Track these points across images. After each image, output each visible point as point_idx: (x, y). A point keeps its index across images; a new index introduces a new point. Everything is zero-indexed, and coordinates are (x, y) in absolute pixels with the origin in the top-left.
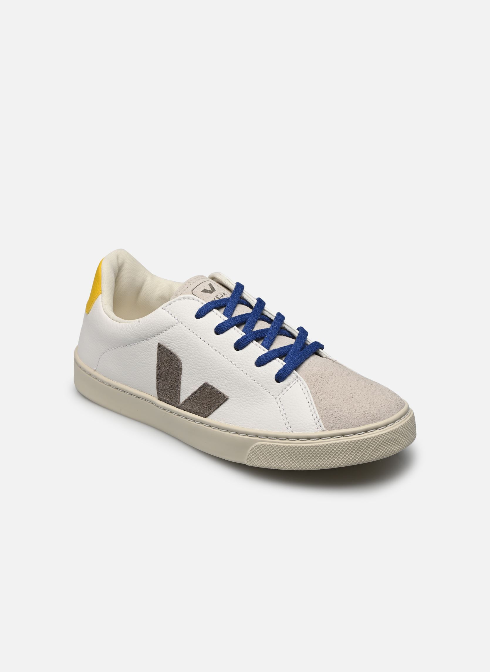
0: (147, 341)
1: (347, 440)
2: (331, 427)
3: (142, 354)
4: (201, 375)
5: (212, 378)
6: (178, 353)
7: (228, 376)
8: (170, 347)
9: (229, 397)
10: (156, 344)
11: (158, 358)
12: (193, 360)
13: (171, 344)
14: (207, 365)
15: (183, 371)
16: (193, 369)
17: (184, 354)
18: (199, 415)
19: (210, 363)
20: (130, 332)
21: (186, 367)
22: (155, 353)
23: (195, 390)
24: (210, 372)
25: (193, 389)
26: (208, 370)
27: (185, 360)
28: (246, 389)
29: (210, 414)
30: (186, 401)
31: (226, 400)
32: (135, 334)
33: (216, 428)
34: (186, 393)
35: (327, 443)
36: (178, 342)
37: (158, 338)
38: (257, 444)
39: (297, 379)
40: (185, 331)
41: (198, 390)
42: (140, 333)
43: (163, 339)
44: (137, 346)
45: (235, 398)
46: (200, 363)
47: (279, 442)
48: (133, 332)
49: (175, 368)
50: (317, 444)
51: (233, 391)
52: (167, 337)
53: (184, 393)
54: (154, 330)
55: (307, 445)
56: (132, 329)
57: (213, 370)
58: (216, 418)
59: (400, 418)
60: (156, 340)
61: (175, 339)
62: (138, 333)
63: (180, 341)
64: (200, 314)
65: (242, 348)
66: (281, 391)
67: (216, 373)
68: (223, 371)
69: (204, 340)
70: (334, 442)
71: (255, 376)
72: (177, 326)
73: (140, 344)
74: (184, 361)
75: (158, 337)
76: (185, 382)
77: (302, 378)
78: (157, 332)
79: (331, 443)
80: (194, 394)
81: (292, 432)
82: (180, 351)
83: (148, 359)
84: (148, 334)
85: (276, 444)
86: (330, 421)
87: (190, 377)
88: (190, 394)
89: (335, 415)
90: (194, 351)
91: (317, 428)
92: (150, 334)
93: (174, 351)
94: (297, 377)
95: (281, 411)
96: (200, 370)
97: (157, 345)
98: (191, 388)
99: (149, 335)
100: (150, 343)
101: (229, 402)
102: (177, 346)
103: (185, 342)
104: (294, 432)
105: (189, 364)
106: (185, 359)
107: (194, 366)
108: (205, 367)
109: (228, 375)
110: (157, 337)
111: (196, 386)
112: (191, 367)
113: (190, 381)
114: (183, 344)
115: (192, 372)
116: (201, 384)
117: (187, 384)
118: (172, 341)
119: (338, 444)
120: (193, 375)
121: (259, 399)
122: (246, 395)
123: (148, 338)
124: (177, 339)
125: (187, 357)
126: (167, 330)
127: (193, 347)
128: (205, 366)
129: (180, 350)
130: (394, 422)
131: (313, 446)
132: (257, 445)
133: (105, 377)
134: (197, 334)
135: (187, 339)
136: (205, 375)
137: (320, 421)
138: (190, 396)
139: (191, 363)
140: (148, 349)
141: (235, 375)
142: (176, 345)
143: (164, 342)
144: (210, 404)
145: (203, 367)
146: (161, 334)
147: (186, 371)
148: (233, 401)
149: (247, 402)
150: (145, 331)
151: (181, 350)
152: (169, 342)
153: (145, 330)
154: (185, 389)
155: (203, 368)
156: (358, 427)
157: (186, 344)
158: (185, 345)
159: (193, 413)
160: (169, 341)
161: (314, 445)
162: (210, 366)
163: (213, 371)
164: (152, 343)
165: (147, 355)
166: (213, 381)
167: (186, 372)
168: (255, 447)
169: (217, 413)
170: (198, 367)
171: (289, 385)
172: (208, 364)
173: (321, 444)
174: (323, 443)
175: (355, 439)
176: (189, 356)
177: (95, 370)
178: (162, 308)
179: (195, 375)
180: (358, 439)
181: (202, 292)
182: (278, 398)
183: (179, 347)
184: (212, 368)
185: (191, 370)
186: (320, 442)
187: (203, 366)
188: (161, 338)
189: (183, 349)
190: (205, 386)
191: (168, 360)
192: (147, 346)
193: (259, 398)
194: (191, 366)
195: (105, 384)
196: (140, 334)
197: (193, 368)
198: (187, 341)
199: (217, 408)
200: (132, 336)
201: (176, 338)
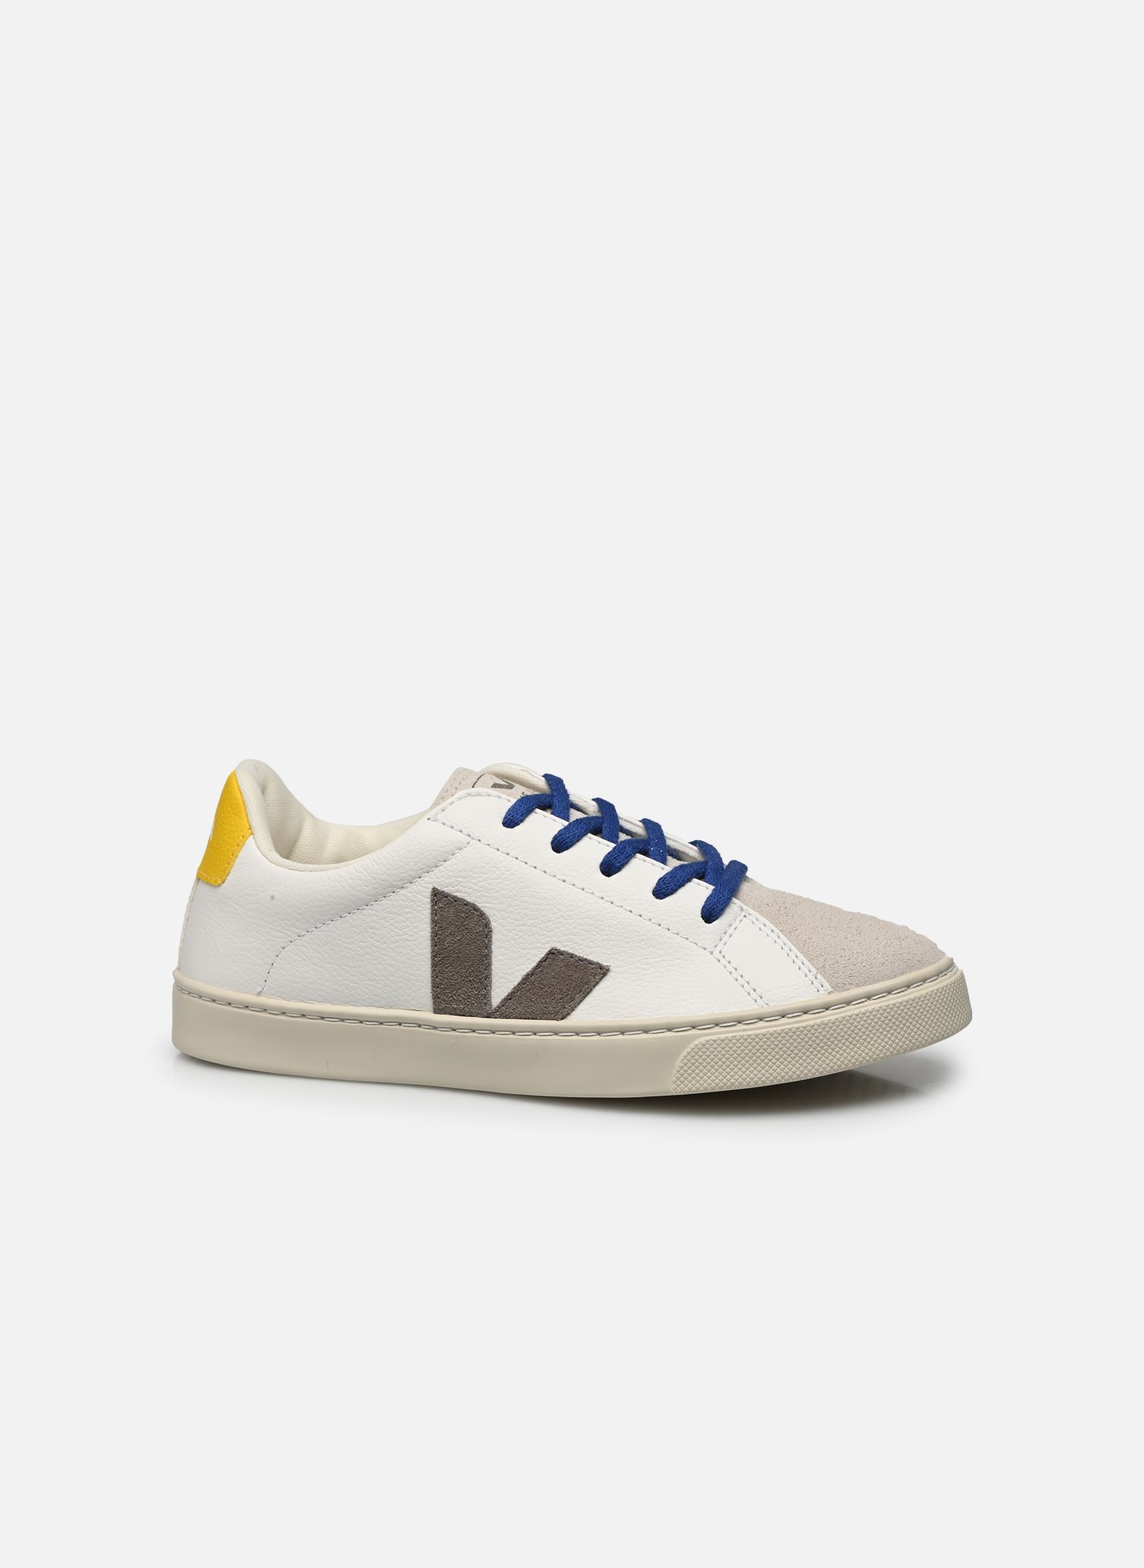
0: (403, 891)
1: (880, 1005)
2: (841, 985)
3: (392, 921)
4: (539, 936)
5: (565, 936)
6: (480, 901)
7: (601, 925)
8: (459, 892)
9: (610, 968)
10: (426, 892)
11: (434, 921)
12: (516, 910)
13: (462, 886)
14: (550, 912)
15: (495, 937)
16: (518, 929)
17: (493, 901)
18: (547, 1019)
19: (558, 907)
20: (360, 880)
21: (501, 928)
22: (425, 912)
23: (530, 969)
24: (560, 925)
25: (523, 970)
26: (555, 923)
27: (497, 912)
28: (646, 944)
29: (573, 1010)
30: (509, 998)
31: (605, 974)
32: (374, 881)
33: (593, 1034)
34: (506, 981)
35: (843, 1015)
36: (479, 879)
37: (430, 880)
38: (696, 1042)
39: (743, 914)
40: (490, 853)
41: (537, 966)
42: (388, 875)
43: (442, 879)
44: (378, 907)
45: (623, 967)
46: (535, 911)
47: (744, 1030)
48: (369, 878)
49: (477, 933)
50: (825, 1020)
51: (617, 955)
52: (452, 873)
53: (501, 983)
54: (419, 864)
55: (804, 1024)
56: (366, 871)
57: (566, 920)
58: (588, 1012)
60: (424, 885)
61: (471, 873)
62: (382, 876)
63: (480, 875)
64: (512, 820)
65: (618, 869)
66: (719, 938)
67: (574, 925)
68: (588, 918)
69: (535, 865)
70: (856, 1012)
71: (659, 916)
72: (470, 846)
73: (384, 901)
74: (495, 915)
75: (430, 878)
76: (502, 958)
77: (752, 911)
78: (427, 867)
79: (849, 1013)
80: (527, 978)
81: (768, 1004)
82: (484, 896)
83: (407, 929)
84: (405, 875)
85: (739, 1034)
86: (836, 975)
87: (513, 946)
88: (519, 979)
89: (844, 962)
90: (517, 889)
91: (816, 990)
92: (411, 872)
93: (469, 899)
94: (742, 909)
95: (731, 973)
96: (535, 927)
97: (428, 893)
98: (517, 968)
99: (409, 877)
100: (410, 895)
101: (611, 977)
102: (476, 888)
103: (494, 876)
104: (771, 1004)
105: (509, 919)
106: (497, 910)
107: (521, 920)
108: (546, 918)
109: (601, 923)
110: (426, 879)
111: (529, 961)
112: (513, 923)
113: (513, 954)
114: (489, 881)
115: (518, 935)
116: (542, 954)
117: (508, 961)
118: (463, 878)
119: (864, 1014)
120: (520, 940)
121: (678, 959)
122: (647, 957)
123: (405, 883)
124: (474, 873)
125: (502, 905)
126: (450, 859)
127: (513, 883)
128: (545, 916)
129: (484, 894)
131: (818, 1023)
132: (697, 1045)
133: (289, 1001)
134: (517, 856)
135: (497, 868)
136: (550, 933)
137: (819, 976)
138: (519, 984)
139: (512, 916)
140: (405, 907)
141: (615, 922)
142: (474, 886)
143: (445, 885)
144: (569, 990)
145: (542, 919)
146: (436, 870)
147: (503, 935)
148: (622, 973)
149: (652, 969)
150: (398, 870)
151: (487, 894)
152: (457, 883)
153: (399, 868)
154: (503, 973)
155: (542, 921)
156: (892, 978)
157: (498, 879)
158: (494, 881)
159: (529, 1019)
160: (457, 881)
161: (818, 1021)
162: (557, 913)
163: (565, 922)
164: (415, 892)
165: (405, 922)
166: (569, 943)
167: (502, 937)
168: (694, 1049)
169: (588, 1005)
170: (531, 921)
171: (731, 925)
172: (552, 910)
173: (833, 1018)
174: (836, 1017)
175: (894, 1002)
176: (506, 902)
177: (259, 994)
178: (429, 819)
179: (524, 939)
180: (900, 1000)
181: (492, 787)
182: (716, 951)
183: (482, 889)
184: (562, 916)
185: (514, 930)
186: (830, 1015)
187: (543, 916)
188: (437, 878)
189: (490, 892)
190: (553, 953)
191: (459, 919)
192: (404, 902)
193: (678, 957)
194: (513, 921)
195: (288, 1016)
196: (387, 877)
197: (518, 926)
198: (498, 872)
199: (588, 993)
200: (367, 886)
201: (472, 871)
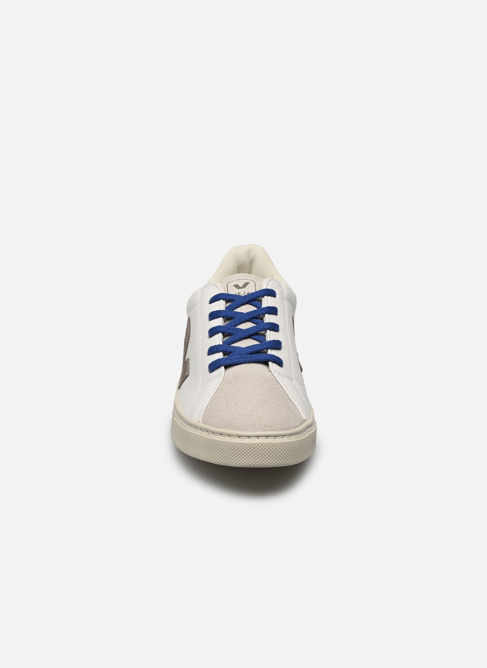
2: (205, 421)
9: (189, 375)
15: (188, 345)
17: (192, 331)
28: (195, 371)
31: (187, 377)
36: (193, 320)
39: (220, 375)
40: (198, 311)
49: (188, 341)
59: (291, 435)
61: (193, 316)
64: (211, 301)
66: (207, 381)
69: (201, 322)
71: (203, 362)
72: (198, 305)
74: (190, 337)
77: (223, 376)
81: (188, 415)
86: (207, 416)
91: (198, 418)
94: (222, 373)
101: (187, 379)
102: (192, 323)
122: (193, 376)
126: (194, 308)
129: (192, 327)
130: (284, 436)
135: (196, 318)
137: (202, 413)
141: (197, 357)
171: (214, 377)
181: (234, 286)
182: (202, 385)
191: (188, 333)
